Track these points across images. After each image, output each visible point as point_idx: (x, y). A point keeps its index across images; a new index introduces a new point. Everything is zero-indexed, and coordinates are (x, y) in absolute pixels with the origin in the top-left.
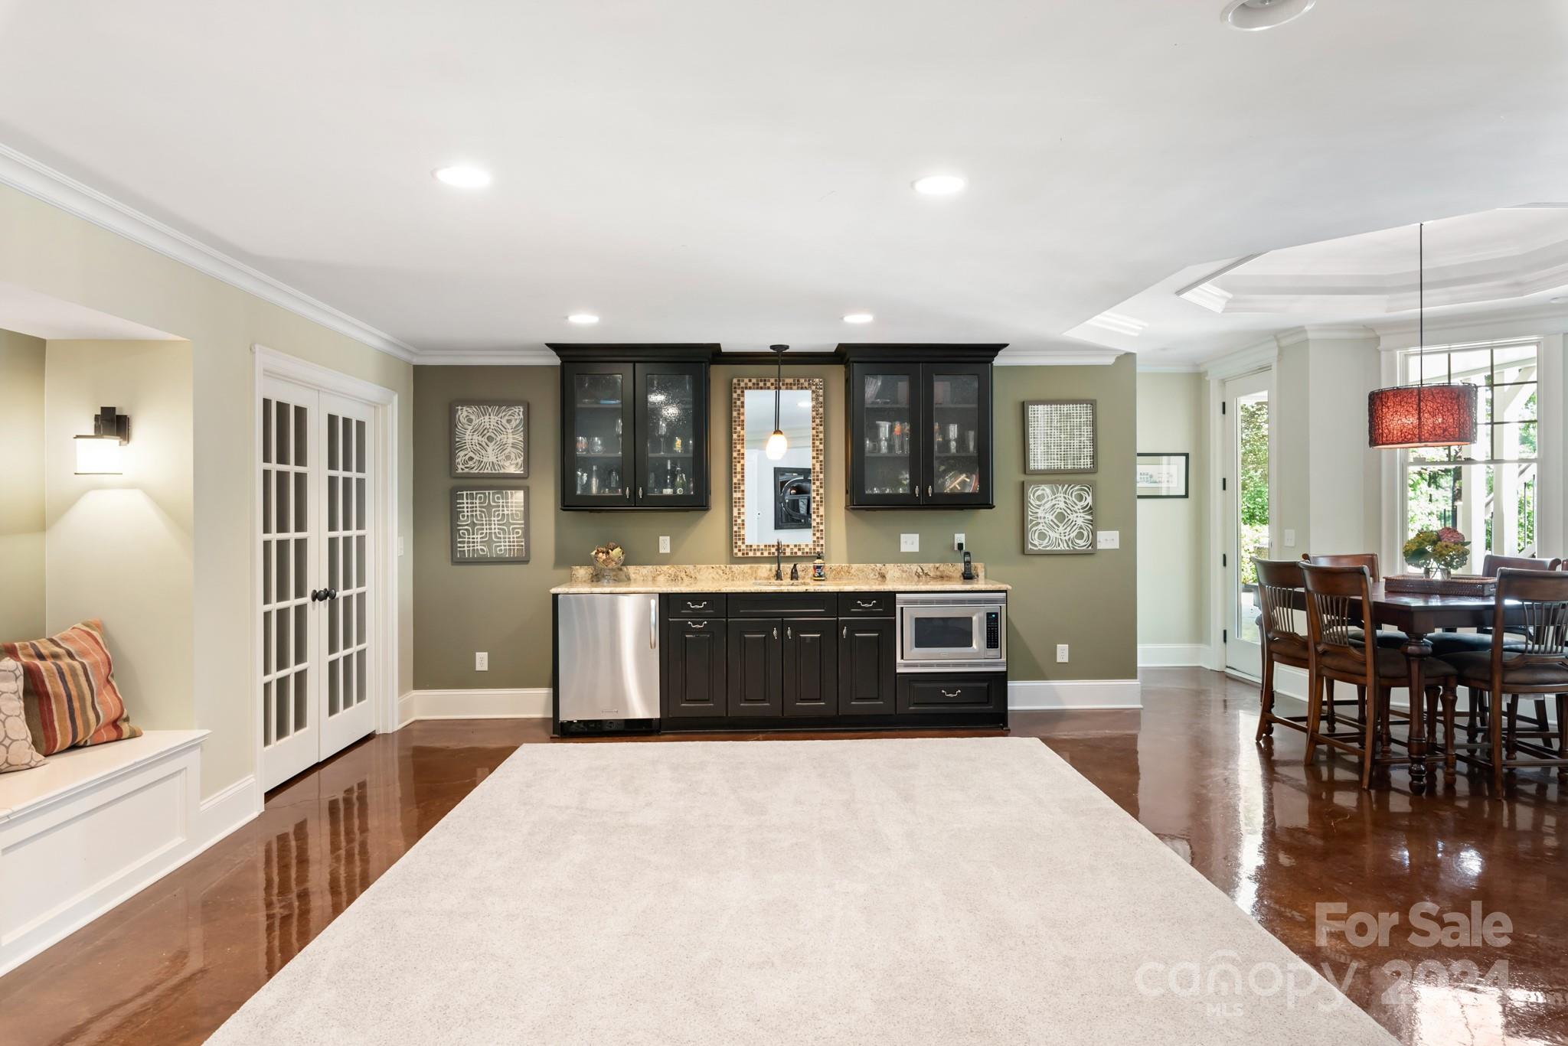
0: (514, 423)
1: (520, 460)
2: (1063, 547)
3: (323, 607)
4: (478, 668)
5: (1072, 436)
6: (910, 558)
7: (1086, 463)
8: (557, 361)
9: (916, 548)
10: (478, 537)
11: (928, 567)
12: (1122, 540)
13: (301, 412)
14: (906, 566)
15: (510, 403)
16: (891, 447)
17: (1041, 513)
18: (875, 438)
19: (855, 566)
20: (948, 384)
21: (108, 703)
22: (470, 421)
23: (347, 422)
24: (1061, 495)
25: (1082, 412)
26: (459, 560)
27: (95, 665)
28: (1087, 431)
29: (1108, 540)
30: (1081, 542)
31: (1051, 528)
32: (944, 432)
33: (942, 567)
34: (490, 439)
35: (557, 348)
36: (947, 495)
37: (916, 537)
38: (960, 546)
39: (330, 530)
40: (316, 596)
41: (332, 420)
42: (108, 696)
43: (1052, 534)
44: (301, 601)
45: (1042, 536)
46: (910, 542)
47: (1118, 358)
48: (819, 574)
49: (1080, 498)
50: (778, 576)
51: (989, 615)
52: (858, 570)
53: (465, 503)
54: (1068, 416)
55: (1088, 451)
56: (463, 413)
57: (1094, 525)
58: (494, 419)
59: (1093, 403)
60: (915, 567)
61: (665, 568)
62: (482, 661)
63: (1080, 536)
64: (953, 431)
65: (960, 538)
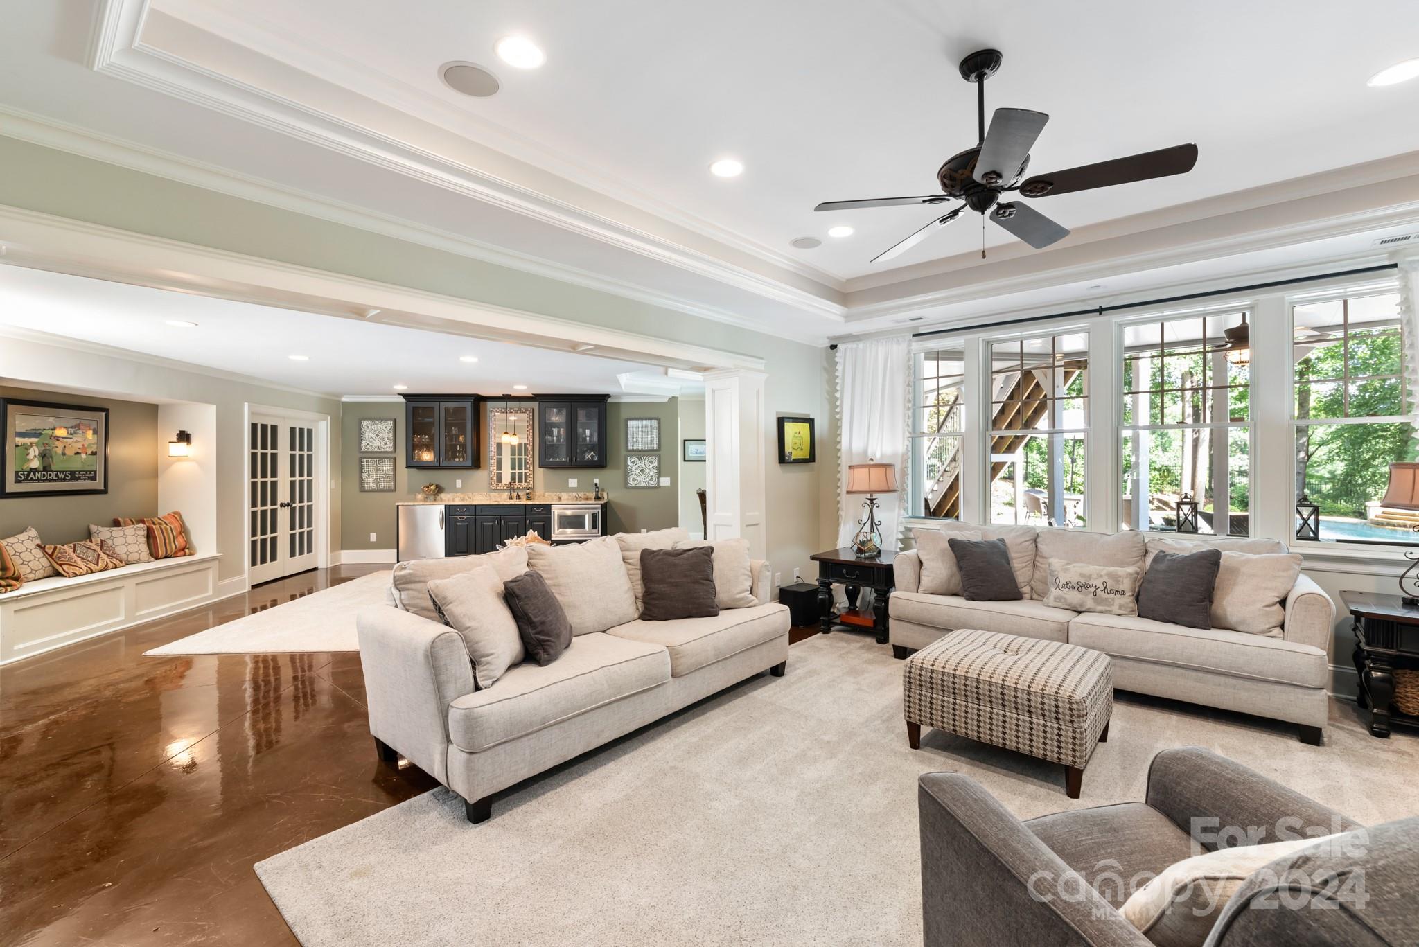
0: (388, 428)
1: (391, 445)
2: (644, 485)
3: (287, 510)
4: (371, 540)
5: (648, 434)
6: (573, 490)
7: (655, 446)
8: (404, 400)
9: (576, 485)
10: (371, 480)
11: (581, 494)
12: (671, 482)
13: (274, 428)
14: (571, 494)
15: (386, 419)
16: (559, 440)
17: (633, 469)
18: (551, 435)
19: (547, 494)
20: (585, 412)
21: (180, 542)
22: (368, 427)
23: (301, 430)
24: (643, 461)
25: (654, 423)
26: (362, 490)
27: (176, 527)
28: (655, 432)
29: (665, 481)
30: (652, 483)
31: (638, 476)
32: (584, 432)
33: (587, 494)
34: (377, 435)
35: (404, 396)
36: (586, 461)
37: (576, 480)
38: (596, 484)
39: (291, 477)
40: (282, 505)
41: (292, 430)
42: (180, 539)
43: (638, 479)
44: (274, 507)
45: (634, 480)
46: (573, 483)
47: (670, 399)
48: (529, 497)
49: (651, 462)
50: (511, 498)
51: (593, 514)
52: (550, 495)
53: (365, 465)
54: (646, 426)
55: (656, 441)
56: (365, 423)
57: (659, 475)
58: (379, 426)
59: (658, 420)
60: (575, 494)
61: (459, 494)
62: (373, 537)
63: (651, 480)
64: (588, 432)
65: (596, 481)
